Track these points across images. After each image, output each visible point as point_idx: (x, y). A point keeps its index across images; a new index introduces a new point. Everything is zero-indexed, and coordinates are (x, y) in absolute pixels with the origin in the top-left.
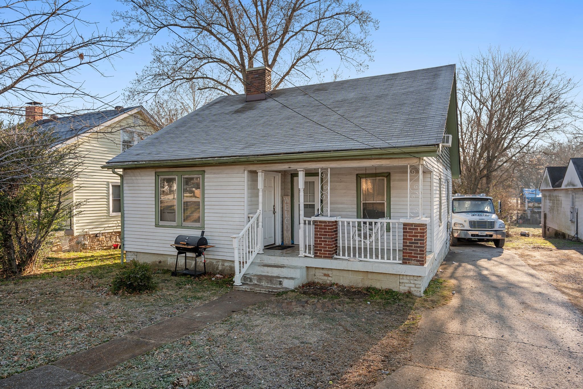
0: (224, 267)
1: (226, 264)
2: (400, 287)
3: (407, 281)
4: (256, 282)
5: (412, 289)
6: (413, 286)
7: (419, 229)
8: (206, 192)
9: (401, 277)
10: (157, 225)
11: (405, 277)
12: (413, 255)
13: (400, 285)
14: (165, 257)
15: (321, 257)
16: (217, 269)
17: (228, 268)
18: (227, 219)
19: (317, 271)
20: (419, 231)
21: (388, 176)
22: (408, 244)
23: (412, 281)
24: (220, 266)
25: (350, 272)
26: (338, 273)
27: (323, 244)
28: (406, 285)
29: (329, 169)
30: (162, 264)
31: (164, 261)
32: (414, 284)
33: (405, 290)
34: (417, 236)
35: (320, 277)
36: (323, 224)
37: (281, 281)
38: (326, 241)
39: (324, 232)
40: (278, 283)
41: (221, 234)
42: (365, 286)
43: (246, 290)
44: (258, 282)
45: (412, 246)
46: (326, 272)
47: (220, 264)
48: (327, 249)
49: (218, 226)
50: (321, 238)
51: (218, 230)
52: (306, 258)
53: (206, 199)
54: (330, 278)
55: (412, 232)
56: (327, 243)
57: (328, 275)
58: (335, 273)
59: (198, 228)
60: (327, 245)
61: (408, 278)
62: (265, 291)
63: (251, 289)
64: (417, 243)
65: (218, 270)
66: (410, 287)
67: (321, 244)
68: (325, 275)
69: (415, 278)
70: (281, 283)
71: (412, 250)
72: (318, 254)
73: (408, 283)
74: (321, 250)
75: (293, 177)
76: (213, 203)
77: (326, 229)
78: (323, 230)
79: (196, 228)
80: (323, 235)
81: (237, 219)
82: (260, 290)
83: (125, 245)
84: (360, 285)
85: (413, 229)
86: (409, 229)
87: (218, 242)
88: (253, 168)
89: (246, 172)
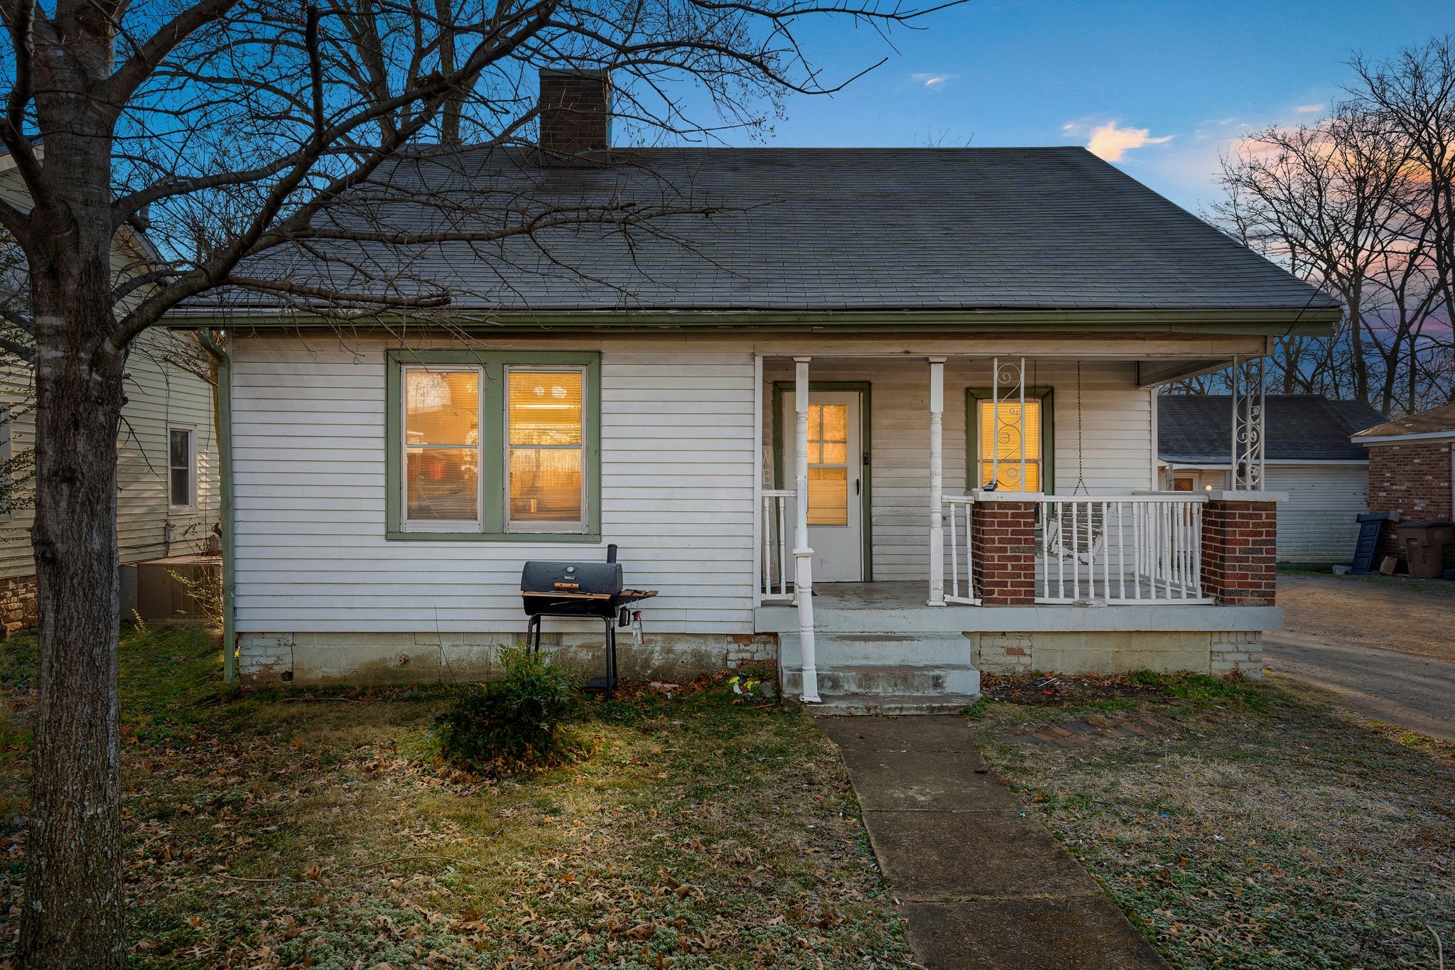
0: (672, 656)
1: (680, 647)
2: (1213, 663)
3: (1230, 648)
4: (854, 689)
5: (1242, 667)
6: (1245, 657)
7: (1264, 516)
8: (605, 419)
9: (1216, 638)
10: (393, 534)
11: (1224, 638)
12: (1249, 580)
13: (1212, 660)
14: (427, 640)
15: (1003, 603)
16: (646, 664)
17: (688, 658)
18: (689, 506)
19: (987, 642)
20: (1264, 520)
21: (1047, 394)
22: (1237, 554)
23: (1241, 647)
24: (656, 655)
25: (1083, 637)
26: (1048, 643)
27: (1010, 567)
28: (1227, 656)
29: (1023, 360)
30: (411, 666)
31: (418, 658)
32: (1246, 652)
33: (1225, 670)
34: (1260, 534)
35: (997, 659)
36: (1010, 512)
37: (937, 678)
38: (1018, 558)
39: (1013, 532)
40: (931, 682)
41: (664, 554)
42: (1123, 671)
43: (854, 711)
44: (860, 686)
45: (1247, 559)
46: (1013, 643)
47: (658, 648)
48: (1023, 579)
49: (655, 530)
50: (1005, 550)
51: (656, 542)
52: (953, 609)
53: (606, 444)
54: (1024, 660)
55: (1248, 523)
56: (1022, 562)
57: (1020, 652)
58: (1038, 642)
59: (573, 538)
60: (1020, 567)
61: (1233, 639)
62: (917, 709)
63: (869, 709)
64: (1260, 551)
65: (649, 667)
66: (1237, 663)
67: (1005, 567)
68: (1011, 651)
69: (1250, 638)
70: (937, 682)
71: (1247, 568)
72: (995, 595)
73: (1233, 652)
74: (1005, 584)
75: (781, 390)
76: (634, 456)
77: (1018, 524)
78: (1010, 529)
79: (566, 538)
80: (1010, 541)
81: (727, 506)
82: (901, 709)
83: (238, 612)
84: (1110, 670)
85: (1250, 516)
86: (1241, 516)
87: (651, 579)
88: (779, 349)
89: (759, 361)
